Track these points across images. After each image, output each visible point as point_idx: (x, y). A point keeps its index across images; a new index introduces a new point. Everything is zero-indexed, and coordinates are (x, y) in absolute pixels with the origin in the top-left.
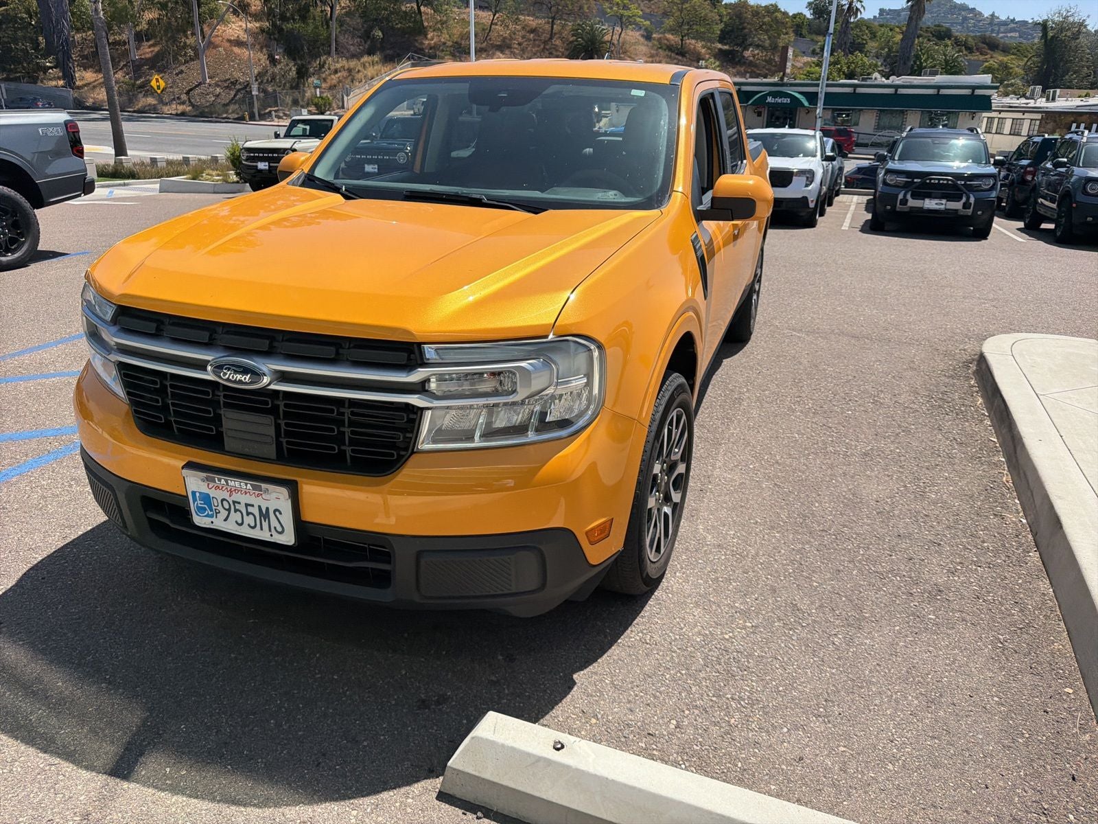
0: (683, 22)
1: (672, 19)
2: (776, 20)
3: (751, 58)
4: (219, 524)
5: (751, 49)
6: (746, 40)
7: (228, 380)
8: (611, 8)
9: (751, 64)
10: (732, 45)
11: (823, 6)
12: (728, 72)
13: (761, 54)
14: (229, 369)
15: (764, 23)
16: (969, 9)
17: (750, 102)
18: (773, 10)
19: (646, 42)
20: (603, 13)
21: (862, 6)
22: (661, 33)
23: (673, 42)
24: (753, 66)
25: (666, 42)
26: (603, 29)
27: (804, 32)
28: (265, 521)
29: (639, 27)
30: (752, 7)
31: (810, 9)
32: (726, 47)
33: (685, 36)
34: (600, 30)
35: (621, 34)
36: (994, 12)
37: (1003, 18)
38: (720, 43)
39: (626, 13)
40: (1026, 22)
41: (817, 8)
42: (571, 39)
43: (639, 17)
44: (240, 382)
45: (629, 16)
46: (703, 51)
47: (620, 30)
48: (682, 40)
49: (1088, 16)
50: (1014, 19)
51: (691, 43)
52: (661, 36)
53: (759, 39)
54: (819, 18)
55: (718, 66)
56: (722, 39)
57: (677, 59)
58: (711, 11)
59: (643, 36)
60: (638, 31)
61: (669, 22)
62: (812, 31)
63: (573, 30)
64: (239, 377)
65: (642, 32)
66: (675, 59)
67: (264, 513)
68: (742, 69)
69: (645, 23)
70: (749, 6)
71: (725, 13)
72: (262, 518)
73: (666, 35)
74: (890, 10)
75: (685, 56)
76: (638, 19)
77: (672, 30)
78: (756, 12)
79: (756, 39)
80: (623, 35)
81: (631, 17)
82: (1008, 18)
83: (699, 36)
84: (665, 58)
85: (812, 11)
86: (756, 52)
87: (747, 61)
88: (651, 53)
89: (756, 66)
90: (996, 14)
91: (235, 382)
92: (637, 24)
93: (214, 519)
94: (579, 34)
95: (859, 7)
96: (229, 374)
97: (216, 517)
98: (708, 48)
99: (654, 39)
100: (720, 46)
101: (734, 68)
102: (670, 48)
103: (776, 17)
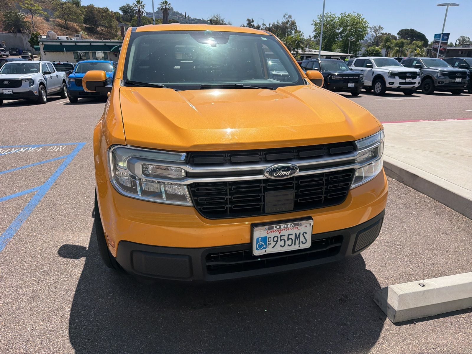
0: (64, 14)
1: (58, 12)
2: (108, 14)
3: (101, 31)
4: (270, 250)
5: (100, 27)
6: (97, 23)
7: (278, 176)
8: (24, 5)
9: (101, 34)
10: (90, 25)
11: (126, 10)
12: (92, 37)
13: (105, 29)
14: (279, 170)
15: (104, 16)
16: (179, 14)
17: (112, 50)
18: (106, 10)
19: (47, 23)
20: (20, 8)
21: (144, 10)
22: (54, 18)
23: (61, 23)
24: (103, 34)
25: (57, 22)
26: (22, 16)
27: (121, 20)
28: (297, 240)
29: (41, 15)
30: (96, 8)
31: (121, 11)
32: (88, 26)
33: (67, 20)
34: (21, 15)
35: (32, 18)
36: (189, 16)
37: (192, 18)
38: (85, 24)
39: (33, 8)
40: (200, 20)
41: (124, 10)
42: (4, 20)
43: (40, 10)
44: (285, 175)
45: (35, 10)
46: (77, 27)
47: (32, 16)
48: (66, 22)
49: (224, 18)
50: (196, 19)
51: (71, 24)
52: (54, 20)
53: (103, 23)
54: (126, 14)
55: (87, 34)
56: (85, 22)
57: (65, 31)
58: (77, 9)
59: (44, 19)
60: (41, 17)
61: (57, 13)
62: (124, 20)
63: (5, 15)
64: (284, 173)
65: (43, 17)
66: (64, 31)
67: (298, 236)
68: (98, 36)
69: (44, 13)
70: (95, 8)
71: (84, 10)
72: (296, 239)
73: (57, 19)
74: (150, 13)
75: (69, 30)
76: (40, 11)
77: (59, 17)
78: (99, 10)
79: (102, 23)
80: (33, 19)
81: (36, 10)
82: (194, 18)
83: (74, 21)
84: (59, 30)
85: (122, 11)
86: (103, 28)
87: (100, 33)
88: (51, 28)
89: (104, 34)
90: (190, 16)
91: (282, 176)
92: (40, 14)
93: (267, 249)
94: (9, 17)
95: (143, 11)
96: (280, 173)
97: (268, 248)
98: (80, 26)
99: (51, 21)
100: (85, 25)
101: (94, 35)
102: (60, 25)
103: (108, 13)
